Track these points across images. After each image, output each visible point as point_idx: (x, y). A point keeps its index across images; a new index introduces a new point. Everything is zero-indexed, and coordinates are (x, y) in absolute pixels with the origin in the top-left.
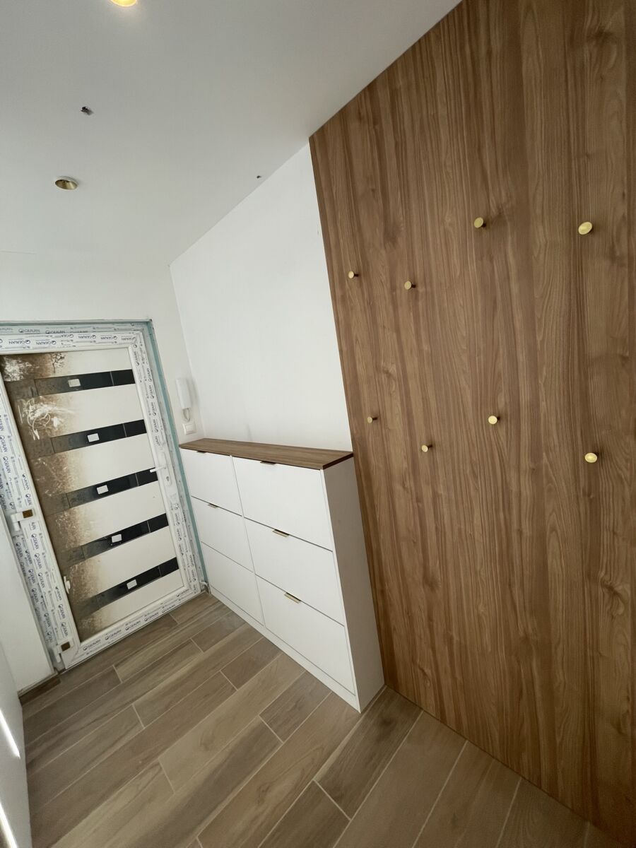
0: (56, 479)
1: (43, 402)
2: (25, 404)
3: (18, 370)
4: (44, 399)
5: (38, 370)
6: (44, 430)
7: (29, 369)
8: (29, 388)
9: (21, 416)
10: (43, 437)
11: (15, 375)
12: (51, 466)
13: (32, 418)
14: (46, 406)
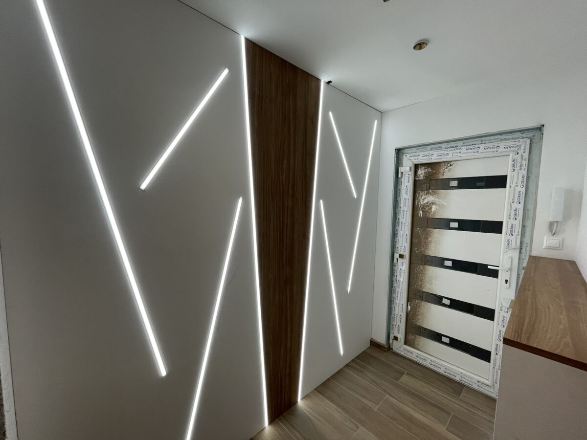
0: (423, 244)
1: (431, 194)
2: (421, 194)
3: (423, 173)
4: (432, 192)
5: (435, 173)
6: (426, 212)
7: (429, 172)
8: (426, 185)
9: (417, 200)
10: (424, 216)
11: (421, 176)
12: (422, 235)
13: (422, 203)
14: (431, 197)
